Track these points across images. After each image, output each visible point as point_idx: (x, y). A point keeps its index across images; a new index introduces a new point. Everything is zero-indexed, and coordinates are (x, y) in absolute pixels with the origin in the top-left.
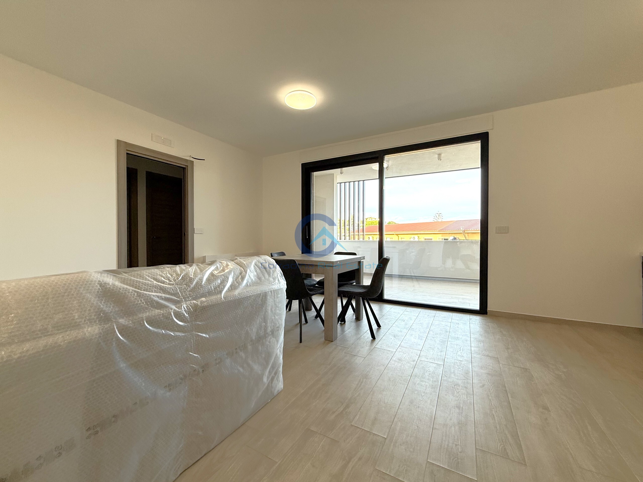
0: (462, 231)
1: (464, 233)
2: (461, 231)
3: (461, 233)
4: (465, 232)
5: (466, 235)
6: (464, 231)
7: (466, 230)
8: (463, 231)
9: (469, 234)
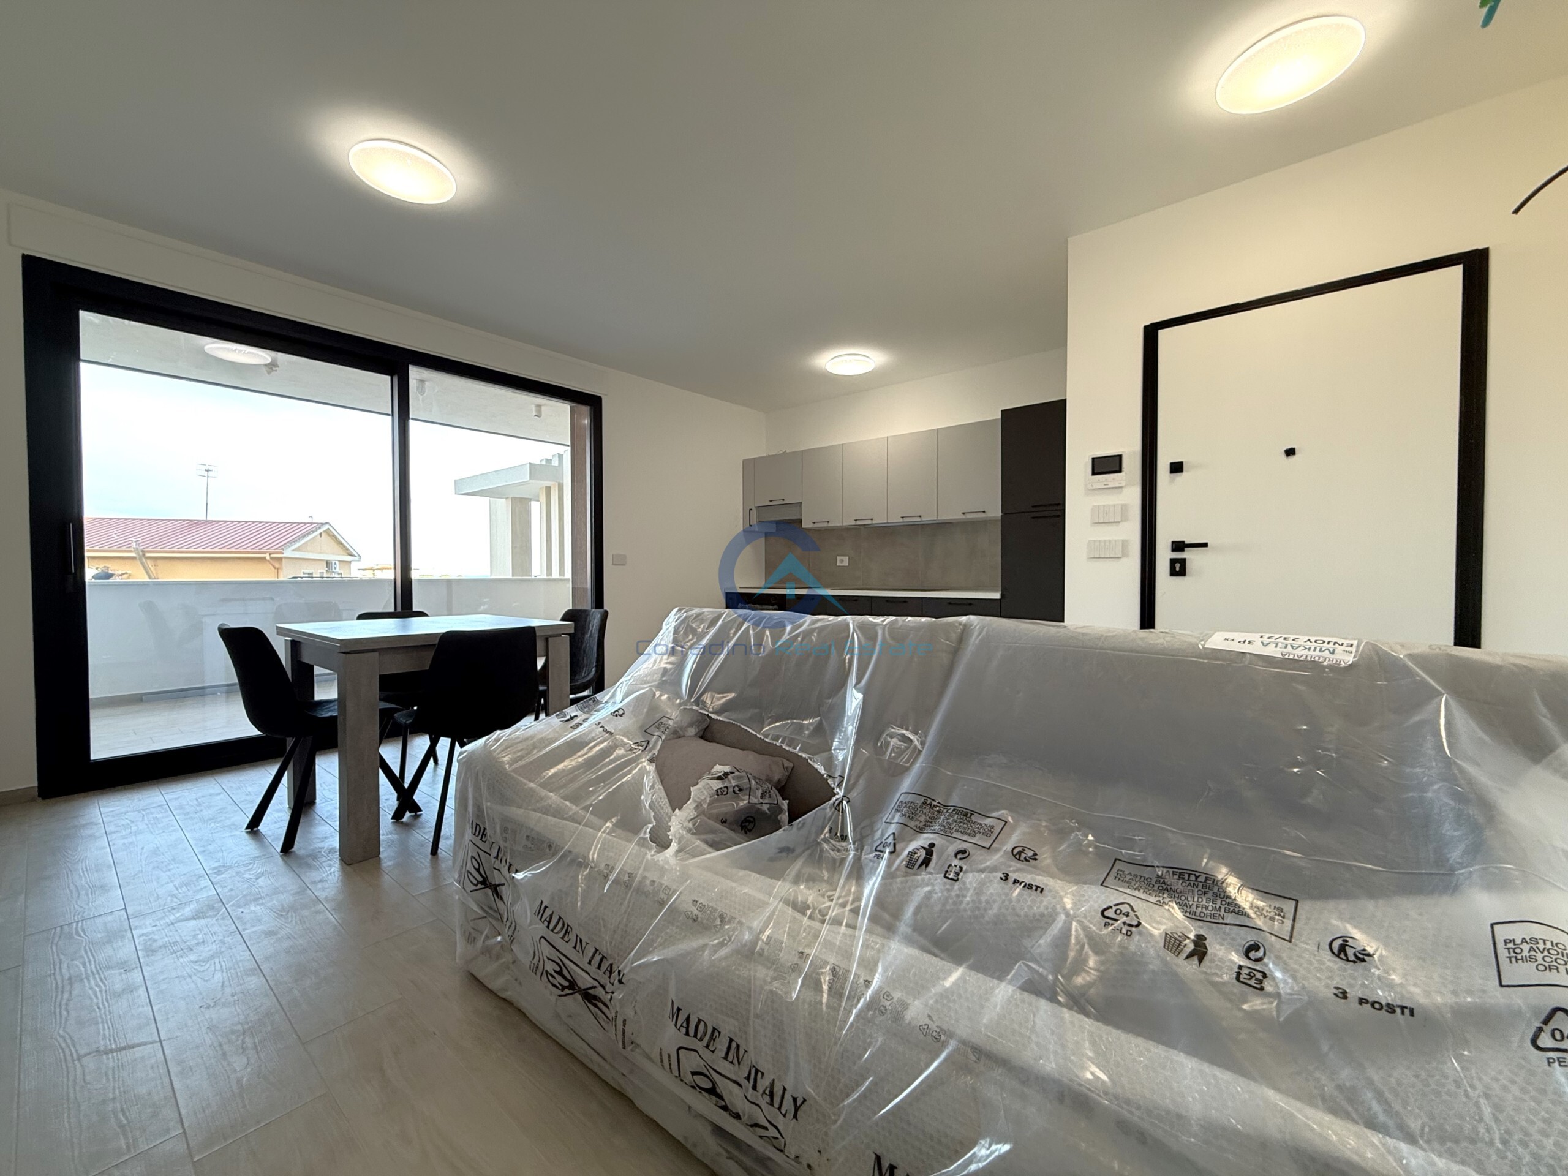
0: (138, 553)
1: (142, 556)
2: (131, 552)
3: (133, 558)
4: (148, 555)
5: (150, 563)
6: (143, 551)
7: (150, 549)
8: (141, 553)
9: (159, 562)
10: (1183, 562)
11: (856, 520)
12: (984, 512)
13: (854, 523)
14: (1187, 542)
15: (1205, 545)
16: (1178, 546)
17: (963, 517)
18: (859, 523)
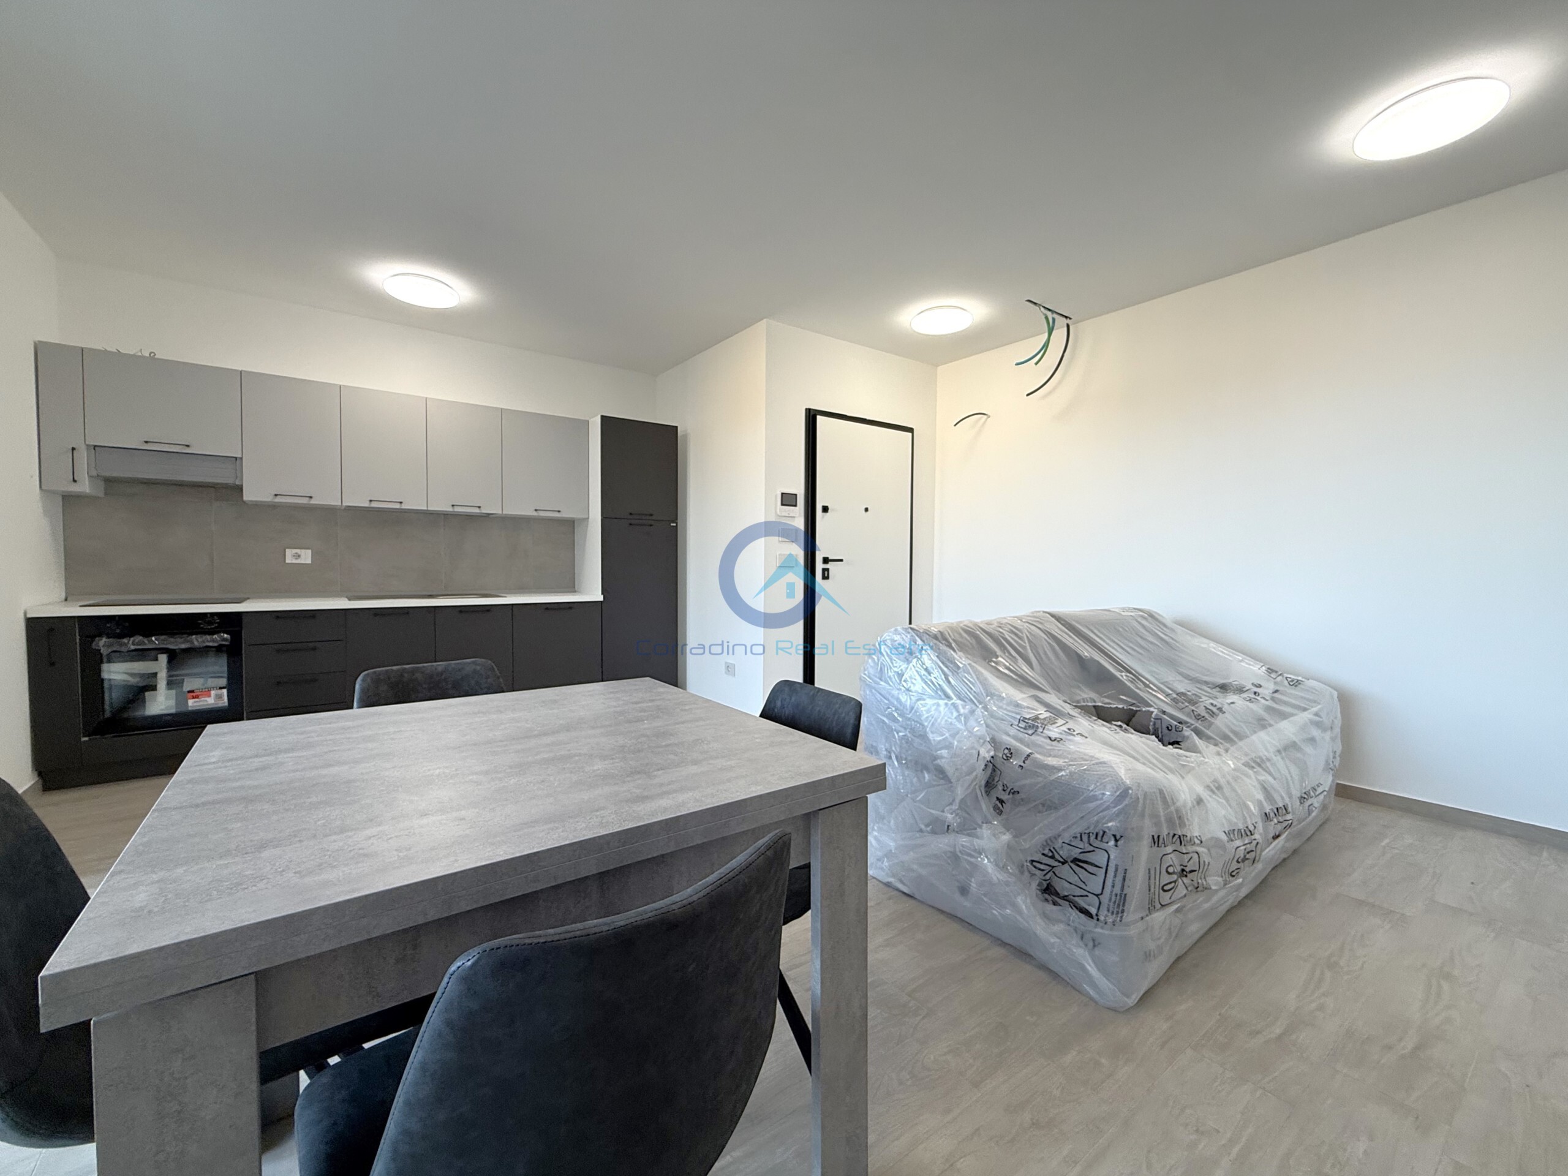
10: (828, 570)
11: (371, 501)
12: (559, 511)
13: (367, 504)
14: (830, 558)
15: (841, 560)
16: (826, 560)
17: (535, 514)
18: (374, 505)
